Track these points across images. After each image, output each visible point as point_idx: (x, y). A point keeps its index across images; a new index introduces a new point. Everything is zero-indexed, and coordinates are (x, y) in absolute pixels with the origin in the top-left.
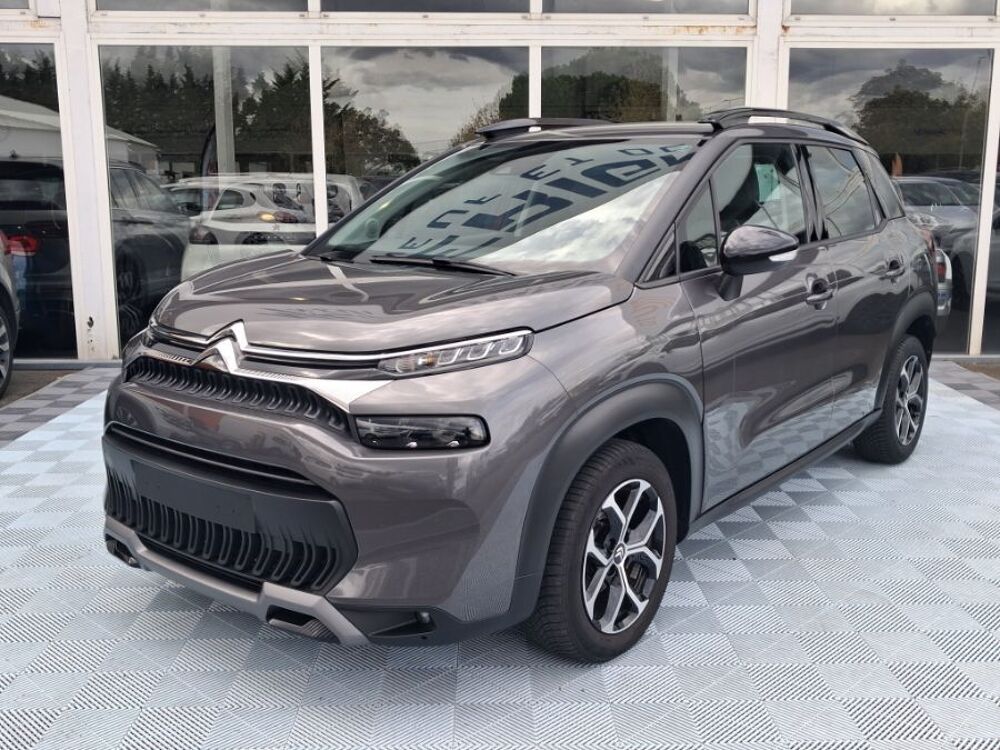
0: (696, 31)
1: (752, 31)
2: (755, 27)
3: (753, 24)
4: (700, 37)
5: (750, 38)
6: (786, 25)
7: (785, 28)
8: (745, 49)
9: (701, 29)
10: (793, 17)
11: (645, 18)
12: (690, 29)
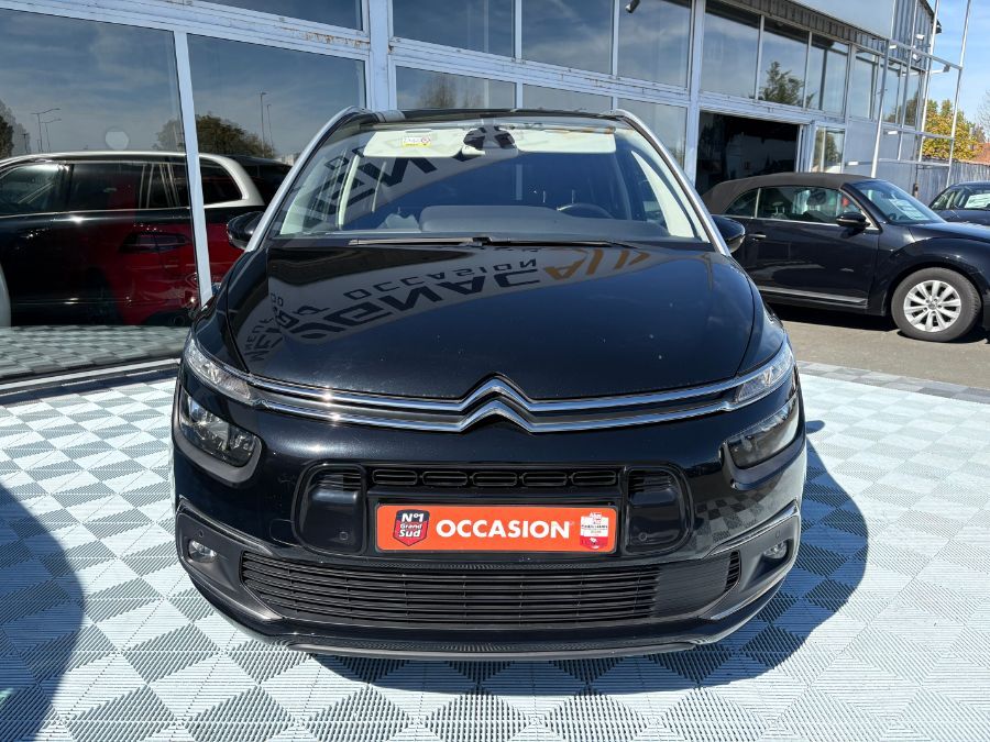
0: (324, 39)
1: (367, 47)
2: (369, 43)
3: (367, 40)
4: (328, 46)
5: (367, 52)
6: (391, 44)
7: (391, 47)
8: (363, 62)
9: (329, 39)
10: (395, 39)
11: (282, 21)
12: (321, 38)
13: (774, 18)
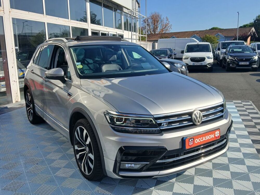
3: (3, 10)
5: (3, 14)
6: (10, 11)
8: (2, 17)
10: (11, 9)
13: (105, 3)
